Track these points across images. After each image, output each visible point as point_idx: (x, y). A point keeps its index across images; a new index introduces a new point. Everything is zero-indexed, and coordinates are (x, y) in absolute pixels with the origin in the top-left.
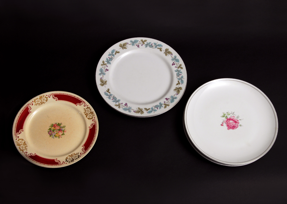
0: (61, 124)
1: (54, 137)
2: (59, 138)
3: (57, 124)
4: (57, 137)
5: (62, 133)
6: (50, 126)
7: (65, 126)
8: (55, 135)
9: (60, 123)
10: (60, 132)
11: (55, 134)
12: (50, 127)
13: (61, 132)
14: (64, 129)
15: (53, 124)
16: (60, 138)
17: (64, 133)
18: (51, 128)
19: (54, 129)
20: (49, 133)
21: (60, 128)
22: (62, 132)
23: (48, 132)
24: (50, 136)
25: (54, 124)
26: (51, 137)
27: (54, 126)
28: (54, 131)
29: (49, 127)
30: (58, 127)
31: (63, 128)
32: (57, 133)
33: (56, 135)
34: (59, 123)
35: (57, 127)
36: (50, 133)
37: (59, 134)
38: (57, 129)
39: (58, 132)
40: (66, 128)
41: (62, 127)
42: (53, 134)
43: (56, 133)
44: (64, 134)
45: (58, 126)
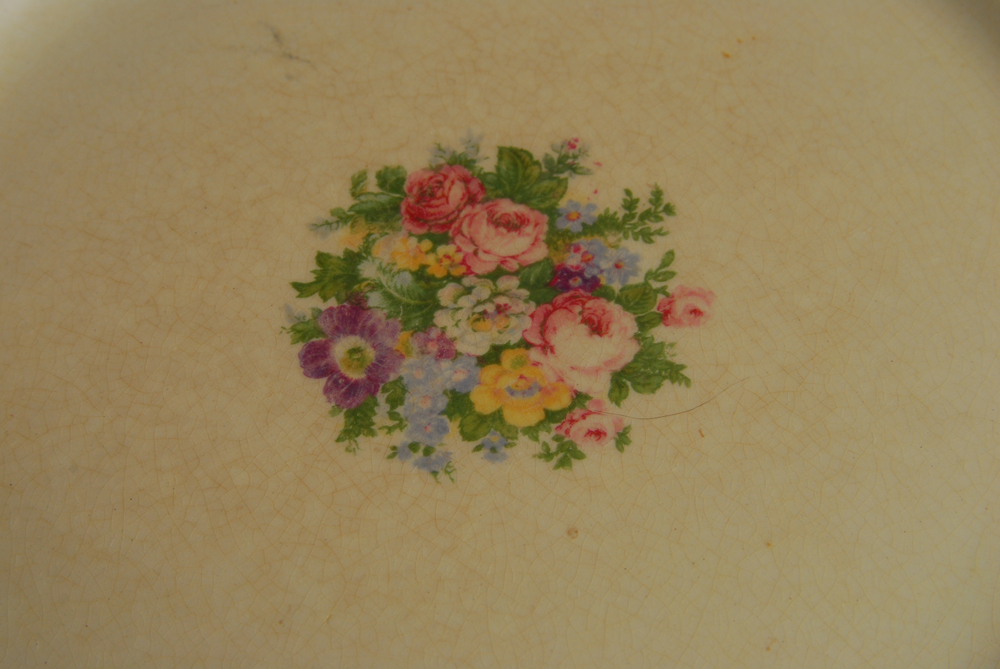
0: (566, 163)
1: (453, 443)
2: (567, 454)
3: (488, 164)
4: (525, 447)
5: (619, 345)
6: (341, 218)
7: (660, 206)
8: (458, 402)
9: (540, 148)
10: (570, 336)
11: (450, 374)
12: (338, 242)
13: (597, 327)
14: (648, 257)
15: (391, 180)
16: (598, 458)
17: (660, 333)
18: (353, 259)
19: (421, 275)
20: (315, 359)
21: (557, 238)
22: (623, 322)
23: (300, 331)
24: (358, 423)
25: (415, 163)
26: (372, 449)
27: (417, 217)
28: (422, 305)
29: (322, 227)
30: (514, 225)
31: (633, 246)
32: (494, 356)
33: (483, 402)
34: (515, 157)
35: (484, 232)
36: (340, 349)
37: (548, 368)
38: (485, 264)
39: (520, 325)
40: (677, 235)
41: (604, 224)
42: (409, 368)
43: (474, 343)
44: (675, 373)
45: (507, 207)
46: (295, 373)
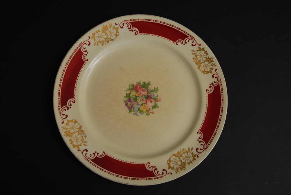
0: (149, 84)
1: (139, 113)
2: (148, 114)
3: (142, 84)
4: (145, 114)
5: (153, 104)
6: (128, 90)
7: (157, 89)
8: (139, 109)
9: (147, 82)
10: (149, 102)
11: (138, 106)
12: (128, 92)
13: (151, 102)
14: (156, 94)
15: (133, 85)
16: (151, 115)
17: (157, 103)
18: (129, 94)
19: (136, 96)
20: (126, 105)
21: (148, 92)
22: (153, 101)
23: (125, 102)
24: (130, 111)
25: (135, 84)
26: (132, 113)
27: (135, 90)
28: (136, 99)
29: (126, 90)
30: (144, 91)
31: (155, 93)
32: (142, 105)
33: (141, 109)
34: (144, 83)
35: (141, 91)
36: (129, 103)
37: (147, 106)
38: (141, 95)
39: (144, 102)
40: (159, 92)
41: (152, 91)
42: (135, 106)
43: (140, 103)
44: (158, 107)
45: (144, 89)
46: (125, 106)
